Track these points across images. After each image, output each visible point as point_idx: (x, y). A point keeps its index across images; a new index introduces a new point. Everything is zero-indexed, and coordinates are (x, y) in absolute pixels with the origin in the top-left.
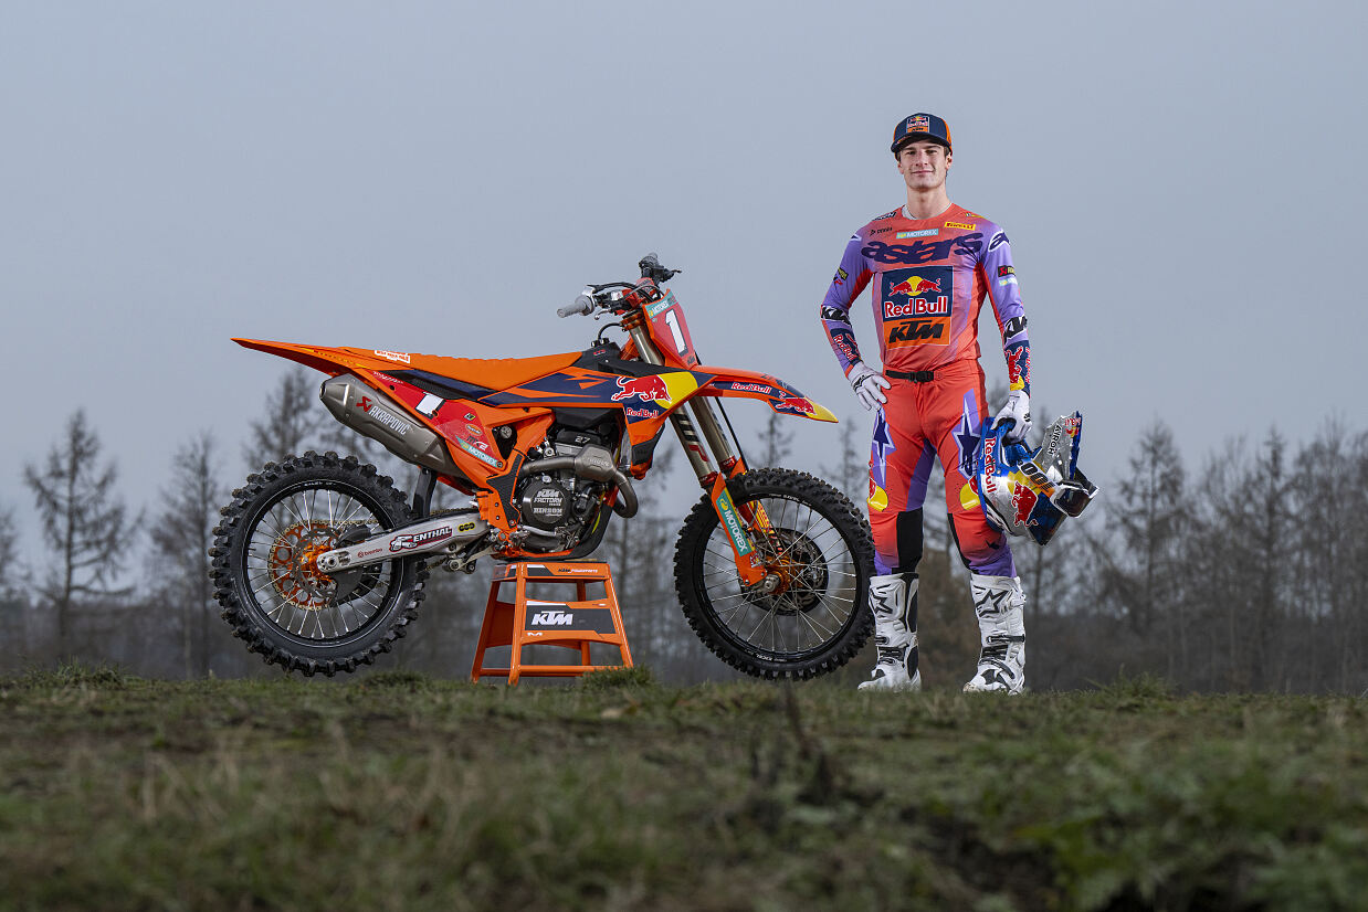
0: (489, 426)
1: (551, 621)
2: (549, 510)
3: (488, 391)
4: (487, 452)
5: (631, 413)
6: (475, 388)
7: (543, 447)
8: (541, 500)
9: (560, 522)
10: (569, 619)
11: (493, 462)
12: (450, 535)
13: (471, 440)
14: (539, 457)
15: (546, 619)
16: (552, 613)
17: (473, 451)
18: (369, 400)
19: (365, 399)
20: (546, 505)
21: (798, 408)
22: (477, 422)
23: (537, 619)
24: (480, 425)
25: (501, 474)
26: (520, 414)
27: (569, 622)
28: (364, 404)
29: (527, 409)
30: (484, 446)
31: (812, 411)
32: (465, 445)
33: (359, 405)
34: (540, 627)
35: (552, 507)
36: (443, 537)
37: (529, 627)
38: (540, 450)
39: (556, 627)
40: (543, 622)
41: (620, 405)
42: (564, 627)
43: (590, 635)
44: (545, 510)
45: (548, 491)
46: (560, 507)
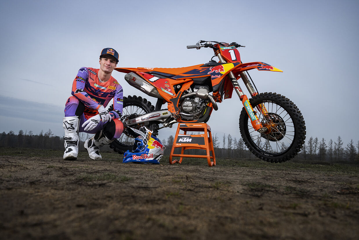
0: (172, 84)
1: (185, 141)
2: (188, 108)
3: (174, 76)
4: (171, 92)
5: (212, 77)
6: (170, 75)
7: (189, 90)
8: (186, 105)
9: (192, 111)
10: (190, 140)
11: (172, 94)
12: (160, 116)
13: (166, 88)
14: (187, 93)
15: (183, 140)
16: (185, 138)
17: (166, 91)
18: (135, 78)
19: (134, 78)
20: (187, 106)
21: (267, 69)
22: (169, 84)
23: (180, 140)
24: (169, 85)
25: (174, 98)
26: (183, 81)
27: (190, 141)
28: (134, 79)
29: (185, 80)
30: (169, 90)
31: (273, 69)
32: (163, 90)
33: (132, 80)
34: (181, 142)
35: (189, 107)
36: (157, 116)
37: (178, 142)
38: (188, 91)
39: (186, 142)
40: (182, 141)
41: (210, 75)
42: (189, 142)
43: (197, 145)
44: (186, 108)
45: (188, 102)
46: (191, 107)
